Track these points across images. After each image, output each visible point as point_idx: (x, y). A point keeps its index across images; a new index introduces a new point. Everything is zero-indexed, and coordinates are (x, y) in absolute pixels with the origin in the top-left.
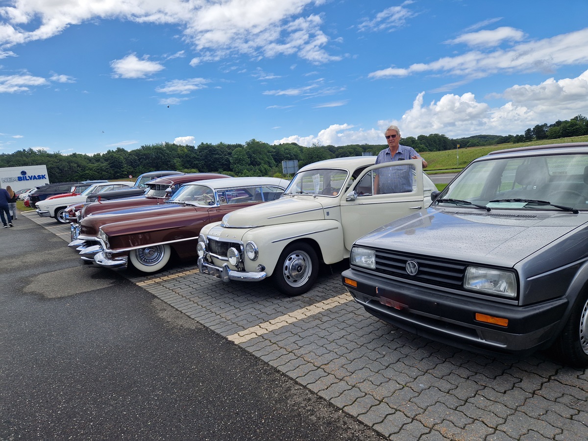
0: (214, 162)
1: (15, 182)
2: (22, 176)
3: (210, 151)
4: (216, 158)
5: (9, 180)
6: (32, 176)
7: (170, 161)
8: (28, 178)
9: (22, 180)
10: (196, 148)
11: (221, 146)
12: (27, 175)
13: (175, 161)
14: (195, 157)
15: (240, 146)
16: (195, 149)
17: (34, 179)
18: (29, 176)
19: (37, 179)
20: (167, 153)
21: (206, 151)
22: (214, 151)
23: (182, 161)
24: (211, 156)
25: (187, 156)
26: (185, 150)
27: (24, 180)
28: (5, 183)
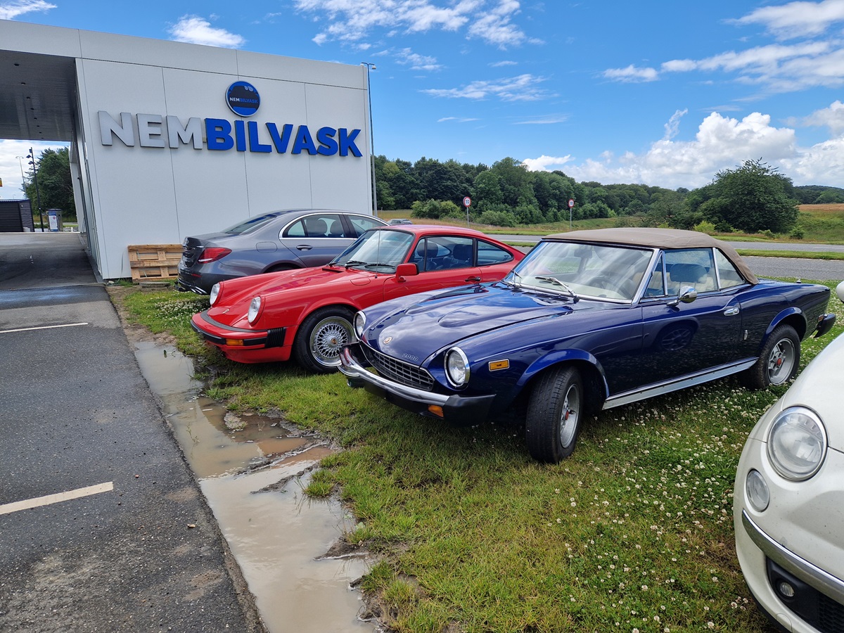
1: (186, 155)
2: (231, 119)
3: (437, 172)
5: (145, 130)
6: (288, 128)
8: (264, 138)
10: (413, 166)
11: (452, 164)
12: (262, 118)
13: (381, 186)
14: (412, 182)
16: (412, 169)
17: (296, 151)
18: (271, 127)
19: (312, 151)
21: (432, 172)
22: (445, 174)
23: (391, 187)
24: (438, 182)
25: (399, 178)
26: (397, 167)
27: (241, 148)
28: (119, 151)
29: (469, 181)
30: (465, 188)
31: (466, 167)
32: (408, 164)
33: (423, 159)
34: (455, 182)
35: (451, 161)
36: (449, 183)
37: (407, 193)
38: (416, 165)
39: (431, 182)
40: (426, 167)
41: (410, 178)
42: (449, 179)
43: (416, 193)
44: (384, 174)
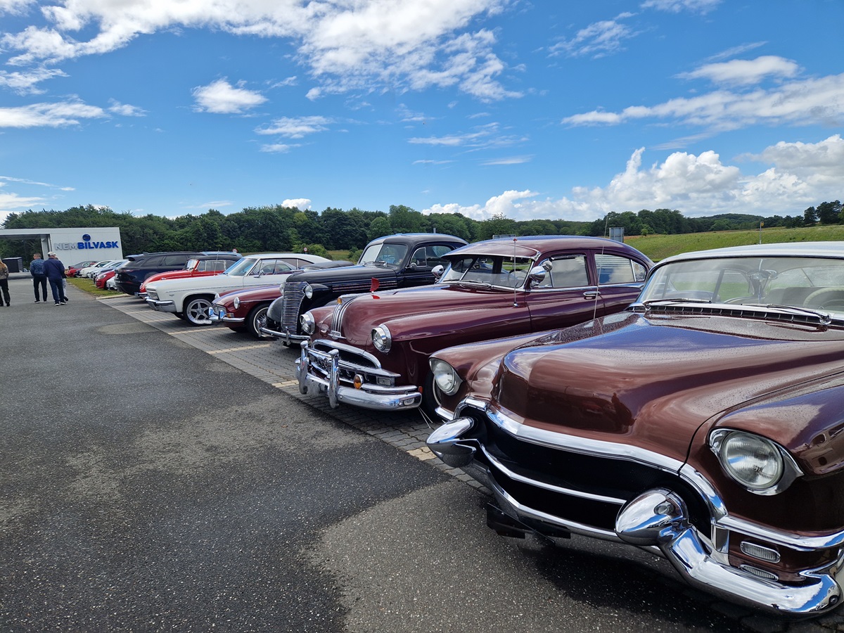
0: (344, 235)
1: (73, 250)
2: (84, 242)
3: (339, 220)
4: (347, 230)
5: (64, 246)
6: (98, 243)
7: (282, 232)
8: (92, 245)
9: (83, 248)
10: (320, 215)
11: (355, 213)
12: (91, 242)
13: (290, 232)
14: (317, 228)
15: (381, 214)
16: (319, 217)
17: (100, 248)
18: (94, 243)
19: (105, 247)
20: (278, 220)
21: (334, 219)
22: (345, 221)
23: (299, 233)
24: (340, 227)
25: (306, 225)
26: (305, 216)
27: (86, 248)
28: (59, 250)
29: (367, 225)
30: (363, 231)
31: (366, 215)
32: (315, 214)
33: (329, 208)
34: (355, 226)
35: (355, 209)
36: (349, 228)
37: (313, 237)
38: (323, 213)
39: (333, 228)
40: (331, 215)
41: (316, 224)
42: (349, 224)
43: (320, 237)
44: (294, 222)
